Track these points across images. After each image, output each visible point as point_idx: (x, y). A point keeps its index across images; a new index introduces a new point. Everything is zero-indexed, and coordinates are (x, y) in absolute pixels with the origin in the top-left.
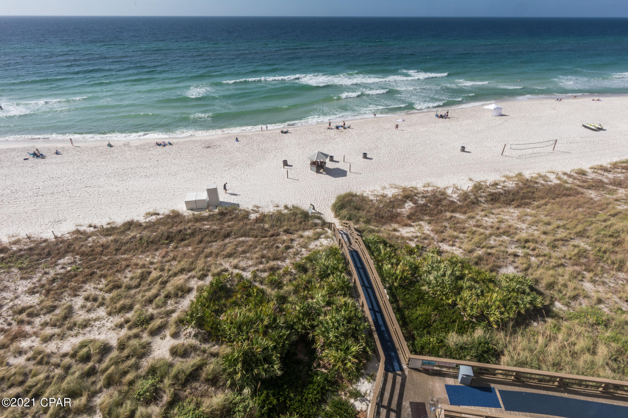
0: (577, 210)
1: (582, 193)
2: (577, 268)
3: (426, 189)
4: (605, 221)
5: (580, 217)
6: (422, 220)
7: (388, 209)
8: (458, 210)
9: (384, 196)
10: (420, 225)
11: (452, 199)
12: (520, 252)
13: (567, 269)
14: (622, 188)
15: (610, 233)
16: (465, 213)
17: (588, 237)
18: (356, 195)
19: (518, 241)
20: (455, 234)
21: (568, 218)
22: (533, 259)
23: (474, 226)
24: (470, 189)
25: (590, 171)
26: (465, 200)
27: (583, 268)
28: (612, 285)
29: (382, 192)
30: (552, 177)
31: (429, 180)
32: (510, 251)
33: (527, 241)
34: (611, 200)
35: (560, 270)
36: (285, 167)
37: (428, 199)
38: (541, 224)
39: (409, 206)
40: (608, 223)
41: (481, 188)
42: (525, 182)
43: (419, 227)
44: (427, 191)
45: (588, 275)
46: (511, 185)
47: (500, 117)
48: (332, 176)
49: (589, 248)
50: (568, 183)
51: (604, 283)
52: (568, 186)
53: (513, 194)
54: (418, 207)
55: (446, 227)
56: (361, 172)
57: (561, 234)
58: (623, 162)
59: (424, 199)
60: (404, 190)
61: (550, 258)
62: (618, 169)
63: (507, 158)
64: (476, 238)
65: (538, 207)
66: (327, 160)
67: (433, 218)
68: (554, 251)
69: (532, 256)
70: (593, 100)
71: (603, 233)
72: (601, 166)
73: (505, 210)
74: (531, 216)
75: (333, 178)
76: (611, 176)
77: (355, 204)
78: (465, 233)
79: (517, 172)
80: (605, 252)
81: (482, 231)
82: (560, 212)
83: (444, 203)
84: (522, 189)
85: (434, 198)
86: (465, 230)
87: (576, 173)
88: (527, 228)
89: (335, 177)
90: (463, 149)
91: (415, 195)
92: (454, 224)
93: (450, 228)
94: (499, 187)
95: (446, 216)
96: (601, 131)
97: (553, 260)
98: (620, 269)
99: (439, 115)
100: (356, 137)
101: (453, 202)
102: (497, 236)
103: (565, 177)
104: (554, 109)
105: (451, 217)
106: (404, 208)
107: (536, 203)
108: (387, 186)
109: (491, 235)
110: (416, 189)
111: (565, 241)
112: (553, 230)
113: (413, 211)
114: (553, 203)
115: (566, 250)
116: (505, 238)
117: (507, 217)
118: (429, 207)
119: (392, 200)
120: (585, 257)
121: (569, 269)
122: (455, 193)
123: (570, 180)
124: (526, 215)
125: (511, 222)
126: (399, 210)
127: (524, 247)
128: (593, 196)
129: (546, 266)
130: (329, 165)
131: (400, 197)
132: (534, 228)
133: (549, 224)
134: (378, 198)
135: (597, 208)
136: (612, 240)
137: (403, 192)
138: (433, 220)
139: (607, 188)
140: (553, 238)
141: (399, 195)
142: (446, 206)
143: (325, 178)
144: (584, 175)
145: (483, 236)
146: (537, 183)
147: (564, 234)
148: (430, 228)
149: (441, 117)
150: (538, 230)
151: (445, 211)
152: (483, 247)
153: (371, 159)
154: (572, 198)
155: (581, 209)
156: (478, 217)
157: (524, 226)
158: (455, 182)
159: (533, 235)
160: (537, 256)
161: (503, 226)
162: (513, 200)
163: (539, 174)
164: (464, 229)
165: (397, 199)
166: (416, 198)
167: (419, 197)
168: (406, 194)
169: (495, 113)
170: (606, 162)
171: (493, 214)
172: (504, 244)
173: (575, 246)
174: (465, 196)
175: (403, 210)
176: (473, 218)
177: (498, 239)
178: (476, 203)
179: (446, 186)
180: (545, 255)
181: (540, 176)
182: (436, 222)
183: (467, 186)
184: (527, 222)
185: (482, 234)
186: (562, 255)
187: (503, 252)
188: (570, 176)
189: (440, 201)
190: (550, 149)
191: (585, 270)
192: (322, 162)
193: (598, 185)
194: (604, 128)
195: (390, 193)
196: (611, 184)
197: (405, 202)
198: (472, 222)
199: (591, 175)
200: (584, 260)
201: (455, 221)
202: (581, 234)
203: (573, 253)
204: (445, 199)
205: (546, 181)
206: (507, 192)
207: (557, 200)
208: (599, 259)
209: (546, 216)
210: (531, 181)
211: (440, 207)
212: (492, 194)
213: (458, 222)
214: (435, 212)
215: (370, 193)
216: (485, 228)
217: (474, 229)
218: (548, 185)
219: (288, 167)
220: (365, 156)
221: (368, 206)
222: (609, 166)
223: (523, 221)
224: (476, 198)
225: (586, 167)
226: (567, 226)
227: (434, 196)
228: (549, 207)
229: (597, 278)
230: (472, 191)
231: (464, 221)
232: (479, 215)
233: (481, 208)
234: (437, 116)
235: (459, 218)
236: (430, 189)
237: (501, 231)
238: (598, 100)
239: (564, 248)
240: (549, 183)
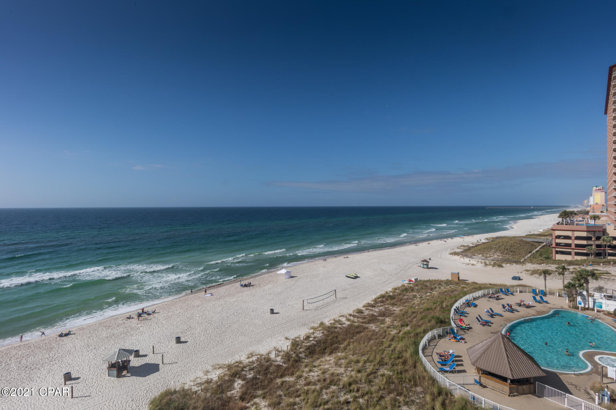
0: (370, 343)
1: (367, 328)
2: (392, 395)
3: (251, 360)
4: (390, 346)
5: (374, 348)
6: (255, 397)
7: (217, 396)
8: (286, 373)
9: (209, 382)
10: (255, 404)
11: (278, 363)
12: (349, 397)
13: (386, 399)
14: (386, 317)
15: (397, 356)
16: (292, 374)
17: (386, 364)
18: (175, 392)
19: (344, 386)
20: (291, 400)
21: (368, 352)
22: (361, 400)
23: (305, 385)
24: (289, 348)
25: (364, 309)
26: (289, 360)
27: (395, 393)
28: (418, 401)
29: (206, 377)
30: (343, 320)
31: (251, 349)
32: (342, 399)
33: (350, 384)
34: (385, 328)
35: (382, 403)
36: (68, 383)
37: (255, 370)
38: (353, 363)
39: (238, 384)
40: (392, 347)
41: (298, 345)
42: (328, 329)
43: (255, 406)
44: (253, 362)
45: (401, 399)
46: (319, 334)
47: (291, 279)
48: (140, 376)
49: (391, 374)
50: (355, 322)
51: (413, 401)
52: (356, 324)
53: (324, 343)
54: (248, 382)
55: (280, 396)
56: (176, 360)
57: (370, 368)
58: (378, 298)
59: (252, 372)
60: (229, 367)
61: (371, 394)
62: (378, 303)
63: (308, 311)
64: (311, 397)
65: (345, 349)
66: (132, 358)
67: (266, 391)
68: (372, 386)
69: (359, 397)
70: (344, 258)
71: (393, 357)
72: (368, 304)
73: (323, 359)
74: (343, 359)
75: (141, 378)
76: (377, 310)
77: (177, 404)
78: (299, 396)
79: (319, 322)
80: (401, 373)
81: (313, 387)
82: (360, 349)
83: (272, 369)
84: (328, 336)
85: (261, 368)
86: (299, 393)
87: (357, 313)
88: (345, 371)
89: (145, 376)
90: (272, 311)
91: (242, 370)
92: (287, 390)
93: (285, 396)
94: (311, 339)
95: (277, 383)
96: (358, 278)
97: (374, 395)
98: (416, 385)
99: (243, 284)
100: (164, 322)
101: (279, 366)
102: (327, 389)
103: (352, 318)
104: (324, 267)
105: (283, 383)
106: (234, 389)
107: (342, 346)
108: (210, 368)
109: (321, 389)
110: (240, 362)
111: (374, 372)
112: (363, 366)
113: (244, 389)
114: (353, 342)
115: (379, 382)
116: (333, 388)
117: (327, 366)
118: (259, 378)
119: (219, 383)
120: (393, 383)
121: (388, 399)
122: (278, 356)
123: (356, 320)
124: (340, 359)
125: (332, 370)
126: (229, 394)
127: (351, 391)
128: (374, 328)
129: (372, 403)
130: (135, 362)
131: (227, 378)
132: (350, 369)
133: (358, 362)
134: (203, 387)
135: (381, 337)
136: (401, 360)
137: (229, 370)
138: (267, 393)
139: (379, 320)
140: (366, 374)
141: (225, 375)
142: (274, 372)
143: (130, 381)
144: (362, 313)
145: (316, 394)
146: (336, 328)
147: (371, 367)
148: (267, 404)
149: (246, 286)
150: (353, 371)
151: (275, 378)
152: (320, 405)
153: (186, 342)
154: (362, 334)
155: (372, 342)
156: (305, 375)
157: (342, 370)
158: (274, 345)
159: (352, 377)
160: (362, 396)
161: (327, 376)
162: (325, 349)
163: (334, 320)
164: (297, 391)
165: (225, 380)
166: (244, 373)
167: (246, 371)
168: (233, 371)
169: (287, 276)
170: (370, 299)
171: (315, 367)
172: (335, 395)
173: (383, 375)
174: (287, 356)
175: (233, 392)
176: (300, 377)
177: (328, 391)
178: (298, 360)
179: (268, 351)
180: (367, 393)
181: (336, 321)
182: (271, 394)
183: (286, 346)
184: (343, 366)
185: (314, 391)
186: (378, 387)
187: (337, 403)
188: (354, 316)
189: (267, 369)
190: (334, 297)
191: (398, 395)
192: (124, 362)
193: (373, 319)
194: (359, 276)
195: (214, 376)
196: (379, 316)
197: (234, 381)
198: (302, 382)
199: (366, 313)
200: (392, 386)
201: (287, 386)
202: (381, 363)
203: (384, 382)
204: (271, 365)
205: (341, 324)
206: (319, 342)
207: (355, 338)
208: (401, 381)
209: (353, 355)
210: (332, 327)
211: (269, 376)
212: (308, 348)
213: (290, 387)
214: (266, 382)
215: (192, 384)
216: (315, 384)
217: (306, 388)
218: (344, 327)
219: (72, 382)
220: (178, 340)
221: (193, 401)
222: (373, 302)
223: (340, 366)
224: (297, 355)
225: (360, 306)
226: (371, 359)
227: (261, 365)
228: (351, 346)
229: (407, 400)
230: (292, 350)
231: (295, 383)
232: (305, 371)
233: (304, 364)
234: (242, 285)
235: (289, 382)
236: (254, 358)
237: (328, 381)
238: (347, 257)
239: (377, 381)
240: (344, 325)
